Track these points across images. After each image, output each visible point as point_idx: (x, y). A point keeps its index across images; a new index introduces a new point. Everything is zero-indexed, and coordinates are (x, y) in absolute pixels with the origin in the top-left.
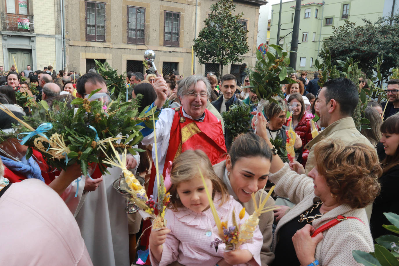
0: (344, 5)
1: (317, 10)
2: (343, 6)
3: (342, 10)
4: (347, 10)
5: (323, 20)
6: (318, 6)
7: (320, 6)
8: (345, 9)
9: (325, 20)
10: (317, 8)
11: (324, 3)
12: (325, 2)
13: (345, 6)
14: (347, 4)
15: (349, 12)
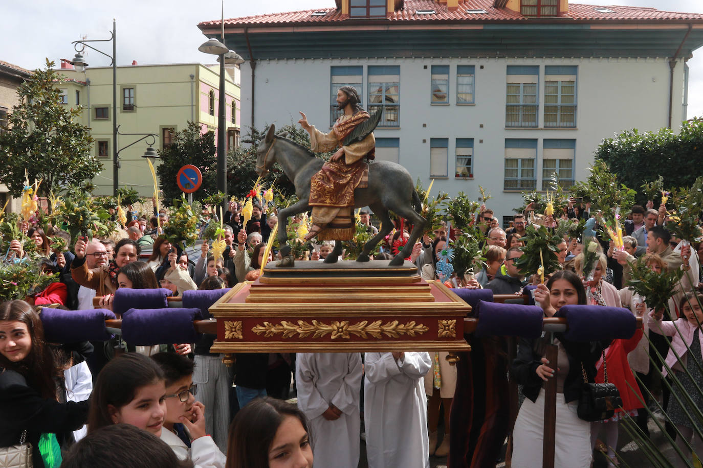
0: (124, 90)
1: (78, 92)
2: (122, 91)
3: (123, 97)
4: (130, 97)
5: (90, 110)
6: (79, 86)
7: (82, 87)
8: (127, 94)
9: (94, 110)
10: (79, 89)
11: (89, 82)
12: (90, 80)
13: (127, 92)
14: (129, 89)
15: (135, 101)
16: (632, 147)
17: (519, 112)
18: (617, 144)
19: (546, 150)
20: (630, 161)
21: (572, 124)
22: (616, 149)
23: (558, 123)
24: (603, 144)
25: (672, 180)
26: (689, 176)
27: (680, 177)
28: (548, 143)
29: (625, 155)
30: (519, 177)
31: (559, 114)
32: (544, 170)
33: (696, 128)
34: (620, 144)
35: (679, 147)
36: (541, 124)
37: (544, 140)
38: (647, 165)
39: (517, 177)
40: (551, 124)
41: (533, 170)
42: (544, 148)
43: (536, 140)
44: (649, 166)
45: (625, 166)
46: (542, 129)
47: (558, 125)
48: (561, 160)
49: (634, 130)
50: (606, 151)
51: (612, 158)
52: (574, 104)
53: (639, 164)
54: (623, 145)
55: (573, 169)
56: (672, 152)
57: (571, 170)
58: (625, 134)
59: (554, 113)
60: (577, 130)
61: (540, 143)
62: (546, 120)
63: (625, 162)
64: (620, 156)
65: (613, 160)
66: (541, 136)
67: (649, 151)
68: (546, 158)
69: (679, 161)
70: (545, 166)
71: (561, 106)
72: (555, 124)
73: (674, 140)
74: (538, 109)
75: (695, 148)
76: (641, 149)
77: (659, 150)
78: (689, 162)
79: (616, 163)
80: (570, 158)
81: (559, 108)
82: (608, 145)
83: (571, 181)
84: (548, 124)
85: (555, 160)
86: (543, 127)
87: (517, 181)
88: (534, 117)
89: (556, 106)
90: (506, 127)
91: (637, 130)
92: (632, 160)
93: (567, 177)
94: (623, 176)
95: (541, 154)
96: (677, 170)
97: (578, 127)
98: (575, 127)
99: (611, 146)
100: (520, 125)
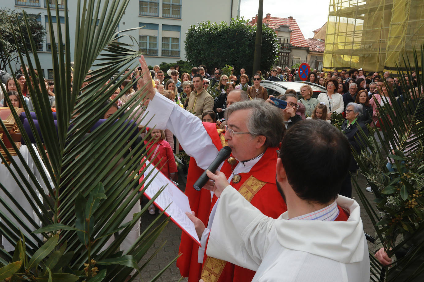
16: (205, 31)
17: (147, 6)
18: (197, 29)
19: (164, 31)
20: (204, 39)
21: (179, 17)
22: (197, 32)
23: (171, 15)
24: (190, 28)
25: (225, 51)
26: (233, 50)
27: (229, 50)
28: (166, 27)
29: (201, 36)
30: (148, 48)
31: (171, 9)
32: (162, 44)
33: (238, 22)
34: (199, 29)
35: (228, 32)
36: (161, 15)
37: (163, 25)
38: (213, 42)
39: (147, 47)
40: (167, 15)
41: (156, 44)
42: (162, 30)
43: (157, 25)
44: (214, 43)
45: (201, 43)
46: (161, 18)
47: (171, 16)
48: (172, 38)
49: (208, 22)
50: (192, 33)
51: (194, 37)
52: (180, 4)
53: (208, 41)
54: (200, 29)
55: (179, 44)
56: (225, 35)
57: (178, 44)
58: (203, 24)
59: (168, 9)
60: (182, 20)
61: (160, 27)
62: (163, 13)
63: (201, 40)
64: (199, 36)
65: (195, 38)
66: (161, 22)
67: (213, 34)
68: (164, 36)
69: (229, 40)
70: (163, 41)
71: (173, 5)
72: (169, 16)
73: (227, 28)
74: (159, 5)
75: (237, 34)
76: (209, 33)
77: (218, 34)
78: (233, 42)
79: (197, 40)
80: (177, 37)
81: (171, 5)
82: (193, 29)
83: (178, 51)
84: (165, 15)
85: (169, 38)
86: (162, 17)
87: (146, 50)
88: (157, 10)
89: (170, 4)
90: (139, 15)
91: (210, 22)
92: (205, 39)
93: (176, 49)
94: (200, 48)
95: (161, 33)
96: (227, 45)
97: (182, 19)
98: (180, 18)
99: (194, 30)
100: (148, 14)
